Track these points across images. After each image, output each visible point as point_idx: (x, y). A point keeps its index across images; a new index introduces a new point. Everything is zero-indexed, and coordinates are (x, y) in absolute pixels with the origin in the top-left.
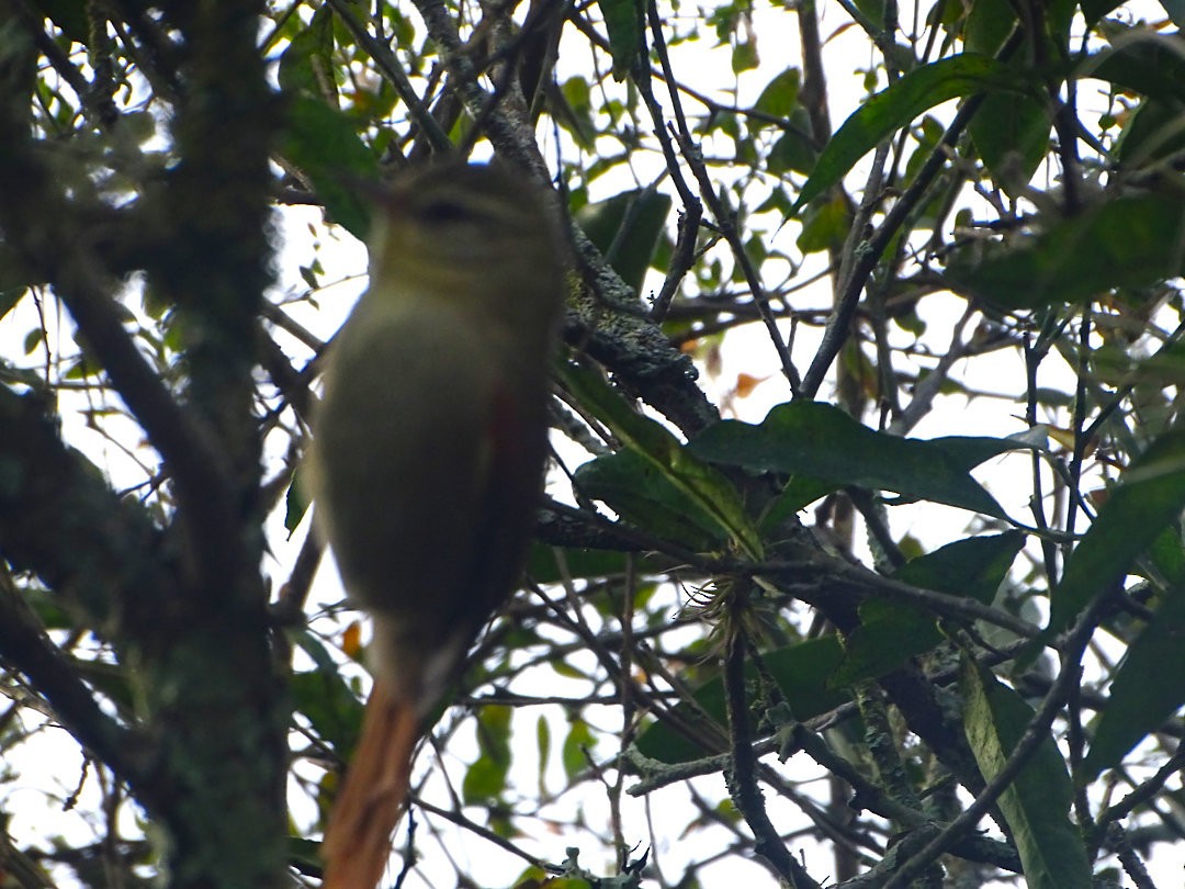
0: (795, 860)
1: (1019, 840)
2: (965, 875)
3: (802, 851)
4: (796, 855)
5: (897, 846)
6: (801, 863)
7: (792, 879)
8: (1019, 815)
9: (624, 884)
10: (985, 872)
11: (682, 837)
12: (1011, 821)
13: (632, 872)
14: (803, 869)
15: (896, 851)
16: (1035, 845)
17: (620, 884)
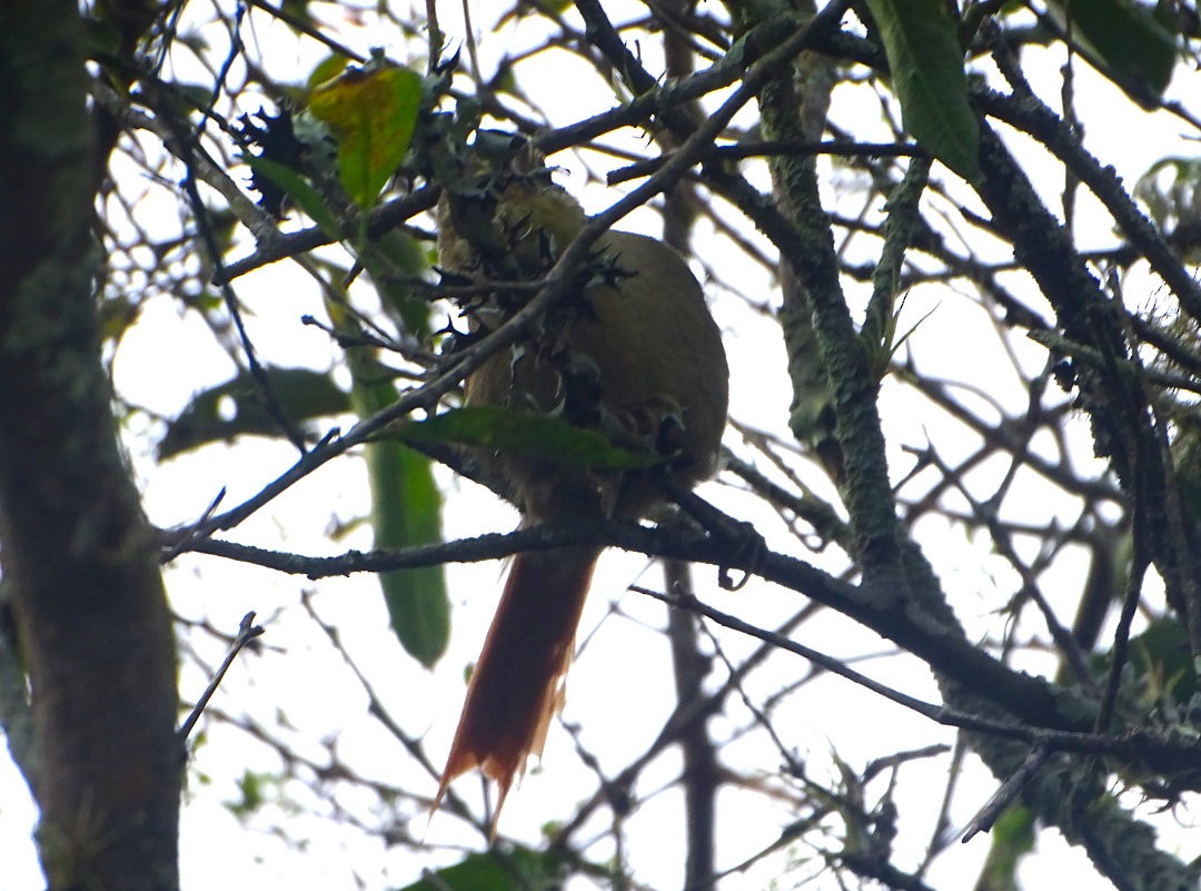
0: (630, 53)
1: (886, 34)
2: (817, 72)
3: (637, 42)
4: (631, 47)
5: (744, 38)
6: (635, 55)
7: (626, 72)
8: (886, 7)
9: (435, 87)
10: (840, 71)
11: (497, 28)
12: (877, 13)
13: (444, 73)
14: (639, 62)
15: (744, 43)
16: (904, 38)
17: (432, 86)
